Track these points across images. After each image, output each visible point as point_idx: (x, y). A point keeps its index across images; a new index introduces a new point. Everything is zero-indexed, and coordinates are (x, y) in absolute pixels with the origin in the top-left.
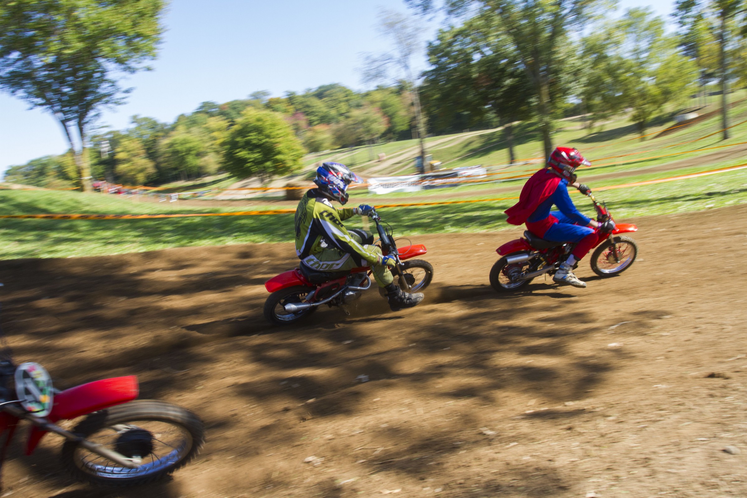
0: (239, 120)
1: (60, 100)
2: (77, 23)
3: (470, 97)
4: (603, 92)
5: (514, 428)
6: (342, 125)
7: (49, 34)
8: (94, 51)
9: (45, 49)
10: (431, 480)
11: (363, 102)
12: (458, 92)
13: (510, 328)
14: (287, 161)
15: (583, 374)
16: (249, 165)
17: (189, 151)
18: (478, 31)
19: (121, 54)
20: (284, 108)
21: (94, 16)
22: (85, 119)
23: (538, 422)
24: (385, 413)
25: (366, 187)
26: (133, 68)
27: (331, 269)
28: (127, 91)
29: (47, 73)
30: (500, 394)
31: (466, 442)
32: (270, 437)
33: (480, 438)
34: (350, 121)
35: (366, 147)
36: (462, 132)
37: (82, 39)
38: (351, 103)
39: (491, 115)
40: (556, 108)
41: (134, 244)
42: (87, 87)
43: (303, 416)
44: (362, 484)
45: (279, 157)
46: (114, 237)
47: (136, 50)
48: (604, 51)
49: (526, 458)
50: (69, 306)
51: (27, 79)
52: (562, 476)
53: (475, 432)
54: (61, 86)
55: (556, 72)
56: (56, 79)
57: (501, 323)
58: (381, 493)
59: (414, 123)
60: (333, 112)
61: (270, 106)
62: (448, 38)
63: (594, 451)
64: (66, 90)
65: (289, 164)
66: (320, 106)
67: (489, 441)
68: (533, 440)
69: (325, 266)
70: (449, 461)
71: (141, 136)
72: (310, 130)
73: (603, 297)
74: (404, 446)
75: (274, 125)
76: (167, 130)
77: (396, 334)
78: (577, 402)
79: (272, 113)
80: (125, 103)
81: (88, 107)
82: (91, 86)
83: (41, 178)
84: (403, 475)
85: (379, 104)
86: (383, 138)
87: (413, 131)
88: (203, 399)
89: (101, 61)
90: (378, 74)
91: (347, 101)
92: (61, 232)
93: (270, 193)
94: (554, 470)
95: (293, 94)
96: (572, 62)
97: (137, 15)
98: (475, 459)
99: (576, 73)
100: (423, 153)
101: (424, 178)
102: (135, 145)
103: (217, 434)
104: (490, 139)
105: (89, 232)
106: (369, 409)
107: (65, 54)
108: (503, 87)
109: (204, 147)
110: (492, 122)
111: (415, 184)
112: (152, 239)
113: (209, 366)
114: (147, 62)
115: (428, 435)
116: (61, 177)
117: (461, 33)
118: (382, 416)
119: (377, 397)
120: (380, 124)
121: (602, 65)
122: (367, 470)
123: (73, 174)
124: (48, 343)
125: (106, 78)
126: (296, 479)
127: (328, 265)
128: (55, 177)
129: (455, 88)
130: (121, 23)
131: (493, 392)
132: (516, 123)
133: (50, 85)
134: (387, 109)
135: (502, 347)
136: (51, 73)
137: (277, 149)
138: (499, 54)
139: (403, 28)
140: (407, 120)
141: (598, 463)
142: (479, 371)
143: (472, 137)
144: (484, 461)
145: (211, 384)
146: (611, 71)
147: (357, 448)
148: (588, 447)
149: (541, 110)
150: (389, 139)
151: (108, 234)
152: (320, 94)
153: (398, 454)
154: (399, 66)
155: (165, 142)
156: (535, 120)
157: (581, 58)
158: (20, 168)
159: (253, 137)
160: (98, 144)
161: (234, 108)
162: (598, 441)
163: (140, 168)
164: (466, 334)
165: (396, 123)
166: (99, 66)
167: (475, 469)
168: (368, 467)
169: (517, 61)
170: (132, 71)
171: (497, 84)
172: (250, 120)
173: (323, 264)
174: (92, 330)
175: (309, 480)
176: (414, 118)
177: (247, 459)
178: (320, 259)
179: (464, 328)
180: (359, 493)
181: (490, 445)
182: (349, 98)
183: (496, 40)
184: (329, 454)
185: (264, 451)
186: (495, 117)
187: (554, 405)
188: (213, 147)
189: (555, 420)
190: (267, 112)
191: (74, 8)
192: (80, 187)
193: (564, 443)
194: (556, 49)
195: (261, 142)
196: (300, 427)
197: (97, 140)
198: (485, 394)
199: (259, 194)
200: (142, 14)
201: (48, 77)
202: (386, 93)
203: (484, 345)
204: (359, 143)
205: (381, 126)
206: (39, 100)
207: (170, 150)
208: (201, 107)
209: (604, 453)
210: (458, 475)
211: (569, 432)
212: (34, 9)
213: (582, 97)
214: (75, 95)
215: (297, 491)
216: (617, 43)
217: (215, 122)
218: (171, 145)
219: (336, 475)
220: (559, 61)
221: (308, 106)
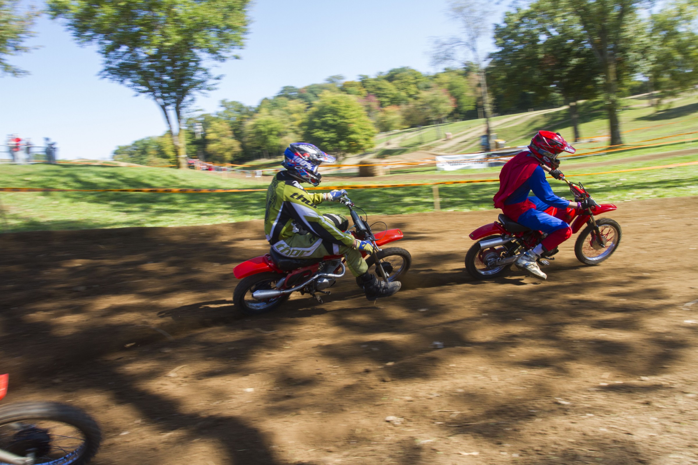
0: (316, 102)
1: (161, 88)
2: (176, 18)
3: (535, 77)
4: (672, 69)
5: (589, 399)
6: (411, 106)
7: (152, 29)
8: (190, 43)
9: (149, 43)
10: (507, 445)
11: (432, 84)
12: (525, 72)
13: (581, 301)
14: (360, 140)
15: (658, 349)
16: (325, 143)
17: (271, 132)
18: (545, 12)
19: (213, 45)
20: (357, 91)
21: (191, 11)
22: (182, 103)
23: (613, 395)
24: (461, 378)
25: (434, 165)
26: (223, 57)
27: (302, 256)
28: (218, 79)
29: (150, 63)
30: (573, 366)
31: (541, 411)
32: (353, 396)
33: (555, 407)
34: (418, 102)
35: (434, 127)
36: (527, 111)
37: (179, 33)
38: (420, 85)
39: (556, 94)
40: (623, 86)
41: (225, 216)
42: (183, 75)
43: (384, 377)
44: (441, 445)
45: (353, 136)
46: (207, 209)
47: (227, 40)
48: (675, 28)
49: (603, 430)
50: (171, 270)
51: (133, 70)
52: (641, 450)
53: (549, 401)
54: (161, 75)
55: (623, 50)
56: (157, 68)
57: (572, 296)
58: (460, 454)
59: (480, 103)
60: (403, 94)
61: (345, 89)
62: (515, 20)
63: (673, 427)
64: (166, 78)
65: (362, 142)
66: (391, 88)
67: (564, 411)
68: (609, 412)
69: (296, 252)
70: (525, 427)
71: (229, 118)
72: (382, 111)
73: (676, 273)
74: (479, 411)
75: (347, 107)
76: (252, 113)
77: (468, 304)
78: (653, 378)
79: (347, 95)
80: (216, 89)
81: (184, 92)
82: (187, 74)
83: (143, 157)
84: (481, 439)
85: (446, 86)
86: (450, 118)
87: (479, 110)
88: (290, 357)
89: (196, 51)
90: (447, 57)
91: (416, 83)
92: (161, 204)
93: (344, 169)
94: (632, 443)
95: (366, 77)
96: (641, 40)
97: (226, 9)
98: (552, 427)
99: (644, 51)
100: (488, 131)
101: (489, 156)
102: (224, 127)
103: (304, 391)
104: (554, 118)
105: (185, 205)
106: (446, 374)
107: (166, 46)
108: (569, 67)
109: (284, 128)
110: (557, 101)
111: (481, 161)
112: (240, 211)
113: (295, 328)
114: (236, 51)
115: (503, 402)
116: (160, 156)
117: (529, 15)
118: (458, 381)
119: (453, 363)
120: (447, 104)
121: (672, 42)
122: (445, 432)
123: (171, 154)
124: (154, 302)
125: (200, 66)
126: (377, 436)
127: (298, 251)
128: (155, 155)
129: (521, 69)
130: (214, 17)
131: (567, 363)
132: (581, 102)
133: (152, 74)
134: (454, 90)
135: (574, 320)
136: (154, 63)
137: (351, 129)
138: (565, 34)
139: (471, 12)
140: (473, 99)
141: (678, 440)
142: (552, 342)
143: (538, 116)
144: (561, 430)
145: (297, 344)
146: (681, 48)
147: (436, 411)
148: (667, 422)
149: (607, 88)
150: (456, 119)
151: (202, 206)
152: (391, 77)
153: (474, 418)
154: (466, 49)
155: (249, 123)
156: (601, 98)
157: (650, 35)
158: (127, 147)
159: (329, 118)
160: (192, 126)
161: (312, 92)
162: (678, 417)
163: (228, 147)
164: (536, 306)
165: (462, 103)
166: (194, 55)
167: (552, 437)
168: (445, 429)
169: (583, 41)
170: (222, 59)
171: (562, 64)
172: (326, 102)
173: (293, 251)
174: (191, 292)
175: (390, 438)
176: (480, 99)
177: (332, 415)
178: (290, 245)
179: (535, 299)
180: (438, 453)
181: (565, 414)
182: (418, 80)
183: (563, 20)
184: (408, 415)
185: (348, 409)
186: (560, 96)
187: (628, 379)
188: (293, 127)
189: (631, 394)
190: (343, 95)
191: (173, 5)
192: (177, 165)
193: (642, 417)
194: (625, 27)
195: (335, 123)
196: (381, 388)
197: (191, 123)
198: (559, 364)
199: (334, 171)
200: (231, 8)
201: (150, 67)
202: (453, 75)
203: (556, 317)
204: (427, 122)
205: (448, 107)
206: (144, 88)
207: (254, 130)
208: (282, 92)
209: (684, 430)
210: (535, 442)
211: (646, 406)
212: (140, 7)
213: (650, 75)
214: (173, 82)
215: (379, 448)
216: (689, 19)
217: (294, 105)
218: (255, 126)
219: (415, 435)
220: (627, 39)
221: (379, 89)
